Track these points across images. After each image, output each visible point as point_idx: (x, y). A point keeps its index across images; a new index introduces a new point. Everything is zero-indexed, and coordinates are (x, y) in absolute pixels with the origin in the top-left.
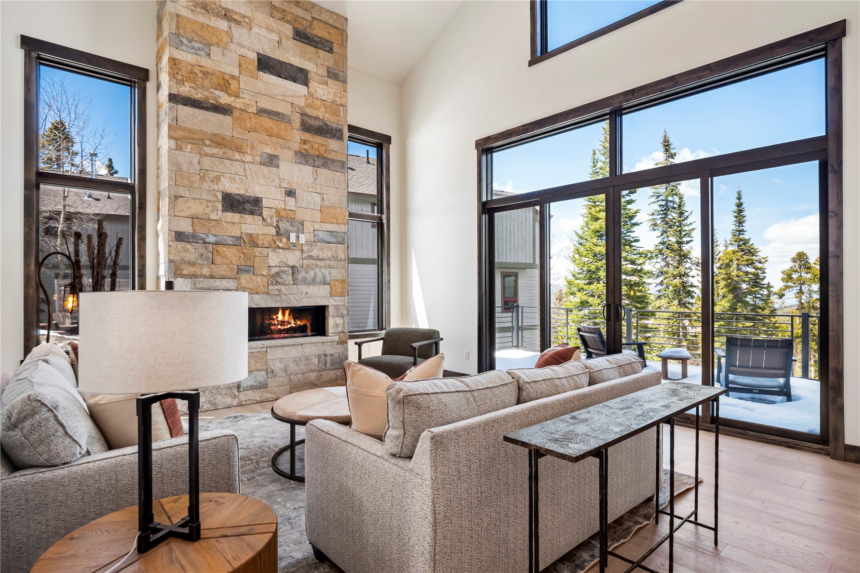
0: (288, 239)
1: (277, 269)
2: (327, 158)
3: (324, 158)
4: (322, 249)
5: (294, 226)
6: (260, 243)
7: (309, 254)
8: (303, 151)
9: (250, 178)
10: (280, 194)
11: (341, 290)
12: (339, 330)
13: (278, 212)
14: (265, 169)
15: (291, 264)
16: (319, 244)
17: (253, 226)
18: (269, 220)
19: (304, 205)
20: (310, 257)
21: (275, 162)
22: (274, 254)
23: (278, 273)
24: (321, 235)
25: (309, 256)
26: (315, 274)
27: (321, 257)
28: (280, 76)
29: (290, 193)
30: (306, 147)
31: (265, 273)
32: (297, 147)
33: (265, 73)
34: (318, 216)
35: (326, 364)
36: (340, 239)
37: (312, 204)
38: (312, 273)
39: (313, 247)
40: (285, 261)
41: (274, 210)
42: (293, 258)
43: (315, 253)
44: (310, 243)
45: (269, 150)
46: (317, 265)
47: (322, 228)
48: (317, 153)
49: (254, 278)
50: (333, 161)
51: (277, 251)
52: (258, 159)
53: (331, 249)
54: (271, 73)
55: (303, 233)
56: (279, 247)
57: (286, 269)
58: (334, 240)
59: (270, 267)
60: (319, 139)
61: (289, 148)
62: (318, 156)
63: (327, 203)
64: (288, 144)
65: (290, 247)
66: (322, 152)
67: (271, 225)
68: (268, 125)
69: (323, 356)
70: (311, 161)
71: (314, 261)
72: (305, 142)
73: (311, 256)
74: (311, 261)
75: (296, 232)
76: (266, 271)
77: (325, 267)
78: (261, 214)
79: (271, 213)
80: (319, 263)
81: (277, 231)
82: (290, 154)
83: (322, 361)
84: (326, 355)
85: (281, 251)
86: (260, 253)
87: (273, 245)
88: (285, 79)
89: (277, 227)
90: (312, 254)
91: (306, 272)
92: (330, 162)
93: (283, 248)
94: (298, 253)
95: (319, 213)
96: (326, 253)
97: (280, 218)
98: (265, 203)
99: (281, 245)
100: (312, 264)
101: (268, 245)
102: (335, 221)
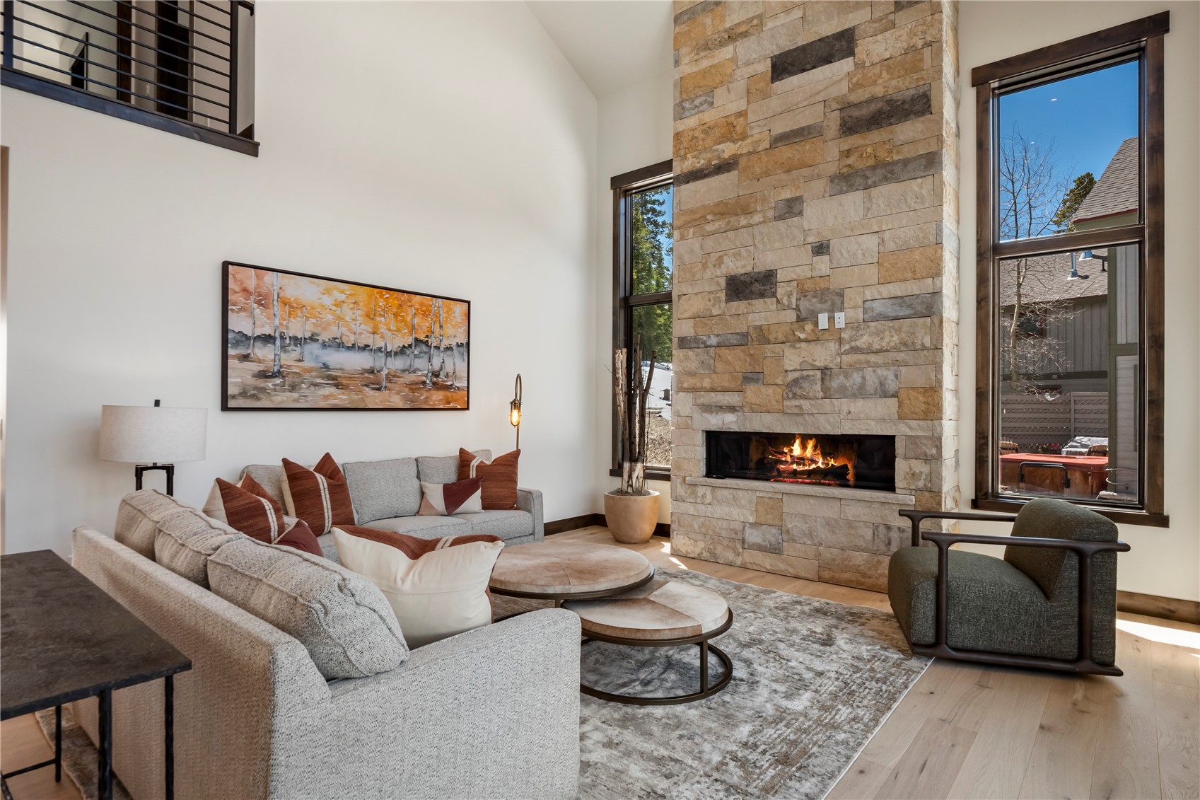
0: (816, 324)
1: (797, 374)
2: (889, 164)
3: (885, 164)
4: (878, 333)
5: (826, 301)
6: (772, 337)
7: (853, 344)
8: (845, 170)
9: (760, 246)
10: (805, 255)
11: (923, 407)
12: (921, 484)
13: (800, 283)
14: (781, 224)
15: (819, 364)
16: (873, 324)
17: (762, 314)
18: (785, 301)
19: (843, 262)
20: (855, 350)
21: (796, 209)
22: (793, 351)
23: (796, 381)
24: (878, 307)
25: (852, 348)
26: (864, 378)
27: (876, 346)
28: (804, 70)
29: (821, 249)
30: (849, 161)
31: (779, 381)
32: (832, 169)
33: (783, 79)
34: (872, 274)
35: (889, 544)
36: (920, 308)
37: (860, 256)
38: (857, 377)
39: (861, 332)
40: (810, 361)
41: (795, 284)
42: (823, 354)
43: (863, 342)
44: (851, 325)
45: (787, 194)
46: (868, 362)
47: (880, 293)
48: (871, 162)
49: (763, 389)
50: (906, 162)
51: (798, 345)
52: (771, 214)
53: (899, 330)
54: (792, 74)
55: (842, 310)
56: (800, 340)
57: (811, 373)
58: (908, 312)
59: (786, 371)
60: (876, 136)
61: (819, 177)
62: (874, 168)
63: (891, 246)
64: (816, 171)
65: (816, 338)
66: (882, 154)
67: (789, 307)
68: (785, 156)
69: (881, 528)
70: (859, 180)
71: (862, 357)
72: (847, 154)
73: (857, 347)
74: (855, 357)
75: (827, 311)
76: (781, 378)
77: (886, 365)
78: (774, 295)
79: (789, 289)
80: (872, 358)
81: (798, 315)
82: (820, 185)
83: (881, 536)
84: (888, 528)
85: (803, 345)
86: (773, 352)
87: (791, 338)
88: (814, 67)
89: (797, 309)
90: (858, 343)
91: (846, 377)
92: (897, 169)
93: (806, 341)
94: (833, 346)
95: (874, 270)
96: (887, 340)
97: (803, 293)
98: (781, 276)
99: (802, 336)
100: (859, 362)
101: (784, 339)
102: (909, 275)
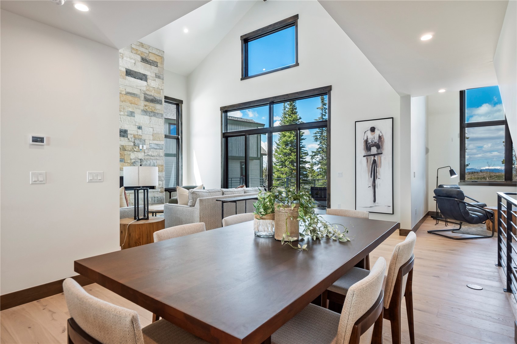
0: (139, 147)
1: (134, 160)
2: (155, 113)
3: (154, 112)
4: (153, 152)
5: (141, 142)
6: (127, 149)
7: (148, 154)
8: (145, 110)
9: (122, 121)
10: (135, 128)
11: (161, 169)
12: (161, 186)
13: (134, 136)
14: (129, 118)
15: (140, 158)
16: (152, 149)
17: (124, 142)
18: (131, 139)
19: (145, 133)
20: (148, 155)
21: (133, 115)
22: (133, 154)
23: (134, 162)
24: (153, 146)
25: (147, 155)
26: (150, 162)
27: (153, 155)
28: (135, 78)
29: (140, 128)
30: (146, 108)
31: (129, 162)
32: (142, 108)
33: (129, 77)
34: (151, 138)
35: (155, 201)
36: (161, 147)
37: (149, 132)
38: (149, 162)
39: (149, 151)
40: (137, 157)
41: (133, 135)
42: (141, 155)
43: (150, 153)
44: (148, 149)
45: (131, 110)
46: (151, 158)
47: (153, 142)
48: (151, 110)
49: (124, 164)
50: (158, 114)
51: (134, 152)
52: (126, 113)
53: (157, 152)
54: (132, 77)
55: (145, 145)
56: (135, 151)
57: (138, 160)
58: (158, 148)
59: (131, 159)
60: (151, 105)
61: (139, 109)
62: (151, 112)
63: (155, 132)
64: (138, 107)
65: (139, 151)
66: (153, 110)
67: (131, 141)
68: (130, 99)
69: (153, 198)
70: (148, 114)
71: (149, 157)
72: (146, 106)
73: (149, 155)
74: (148, 157)
75: (142, 144)
76: (129, 161)
77: (155, 159)
78: (127, 137)
79: (132, 136)
80: (152, 157)
81: (134, 144)
82: (140, 111)
83: (153, 200)
84: (155, 197)
85: (136, 152)
86: (127, 153)
87: (132, 150)
88: (137, 79)
89: (134, 142)
90: (149, 154)
91: (146, 162)
92: (156, 114)
93: (136, 151)
94: (143, 154)
95: (152, 136)
96: (155, 153)
97: (135, 138)
98: (129, 132)
99: (136, 150)
100: (149, 158)
101: (130, 150)
102: (159, 139)
